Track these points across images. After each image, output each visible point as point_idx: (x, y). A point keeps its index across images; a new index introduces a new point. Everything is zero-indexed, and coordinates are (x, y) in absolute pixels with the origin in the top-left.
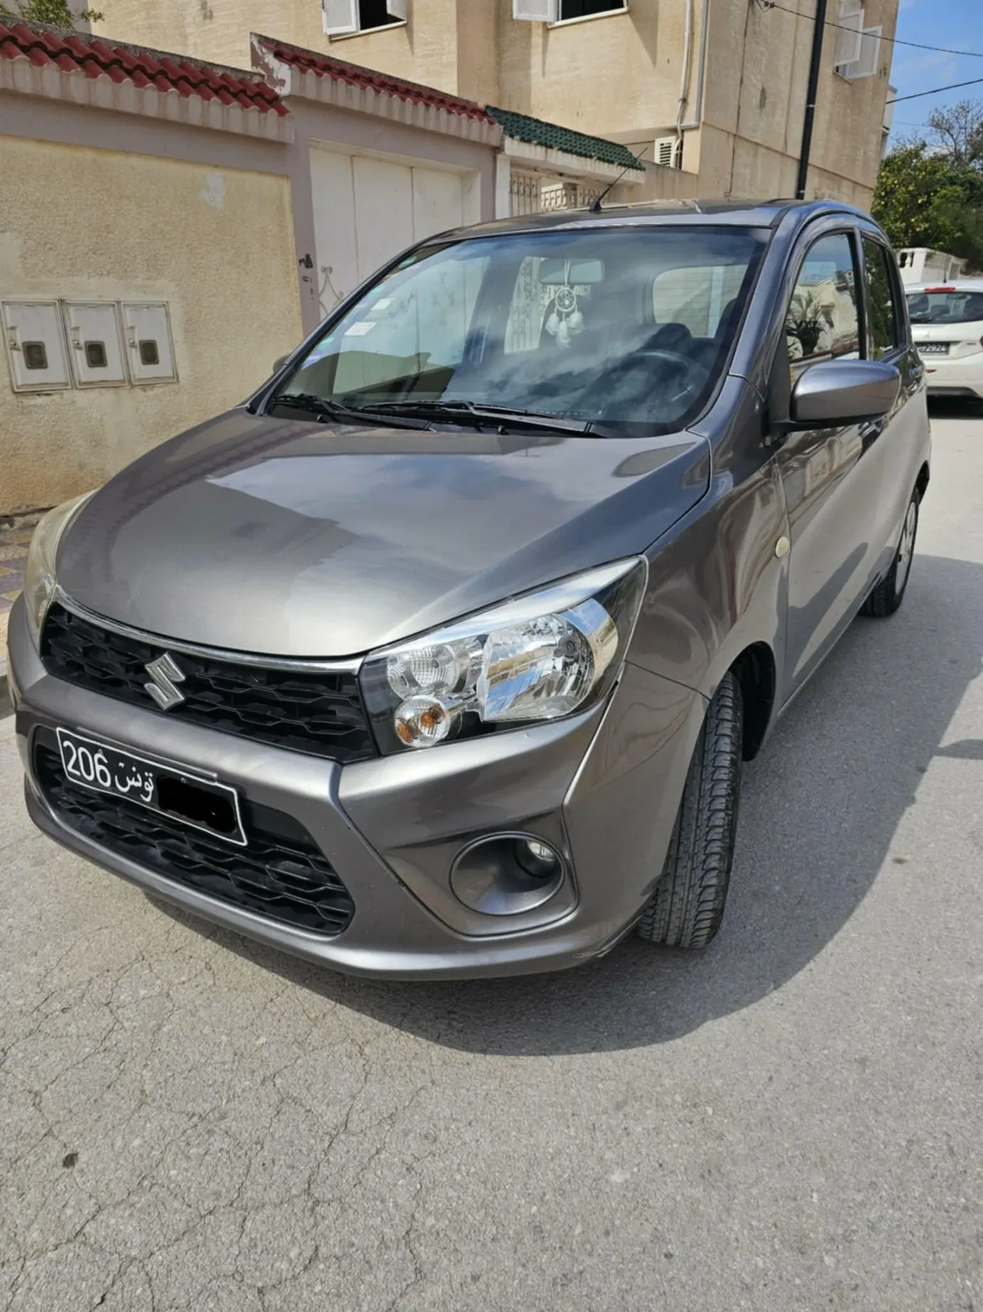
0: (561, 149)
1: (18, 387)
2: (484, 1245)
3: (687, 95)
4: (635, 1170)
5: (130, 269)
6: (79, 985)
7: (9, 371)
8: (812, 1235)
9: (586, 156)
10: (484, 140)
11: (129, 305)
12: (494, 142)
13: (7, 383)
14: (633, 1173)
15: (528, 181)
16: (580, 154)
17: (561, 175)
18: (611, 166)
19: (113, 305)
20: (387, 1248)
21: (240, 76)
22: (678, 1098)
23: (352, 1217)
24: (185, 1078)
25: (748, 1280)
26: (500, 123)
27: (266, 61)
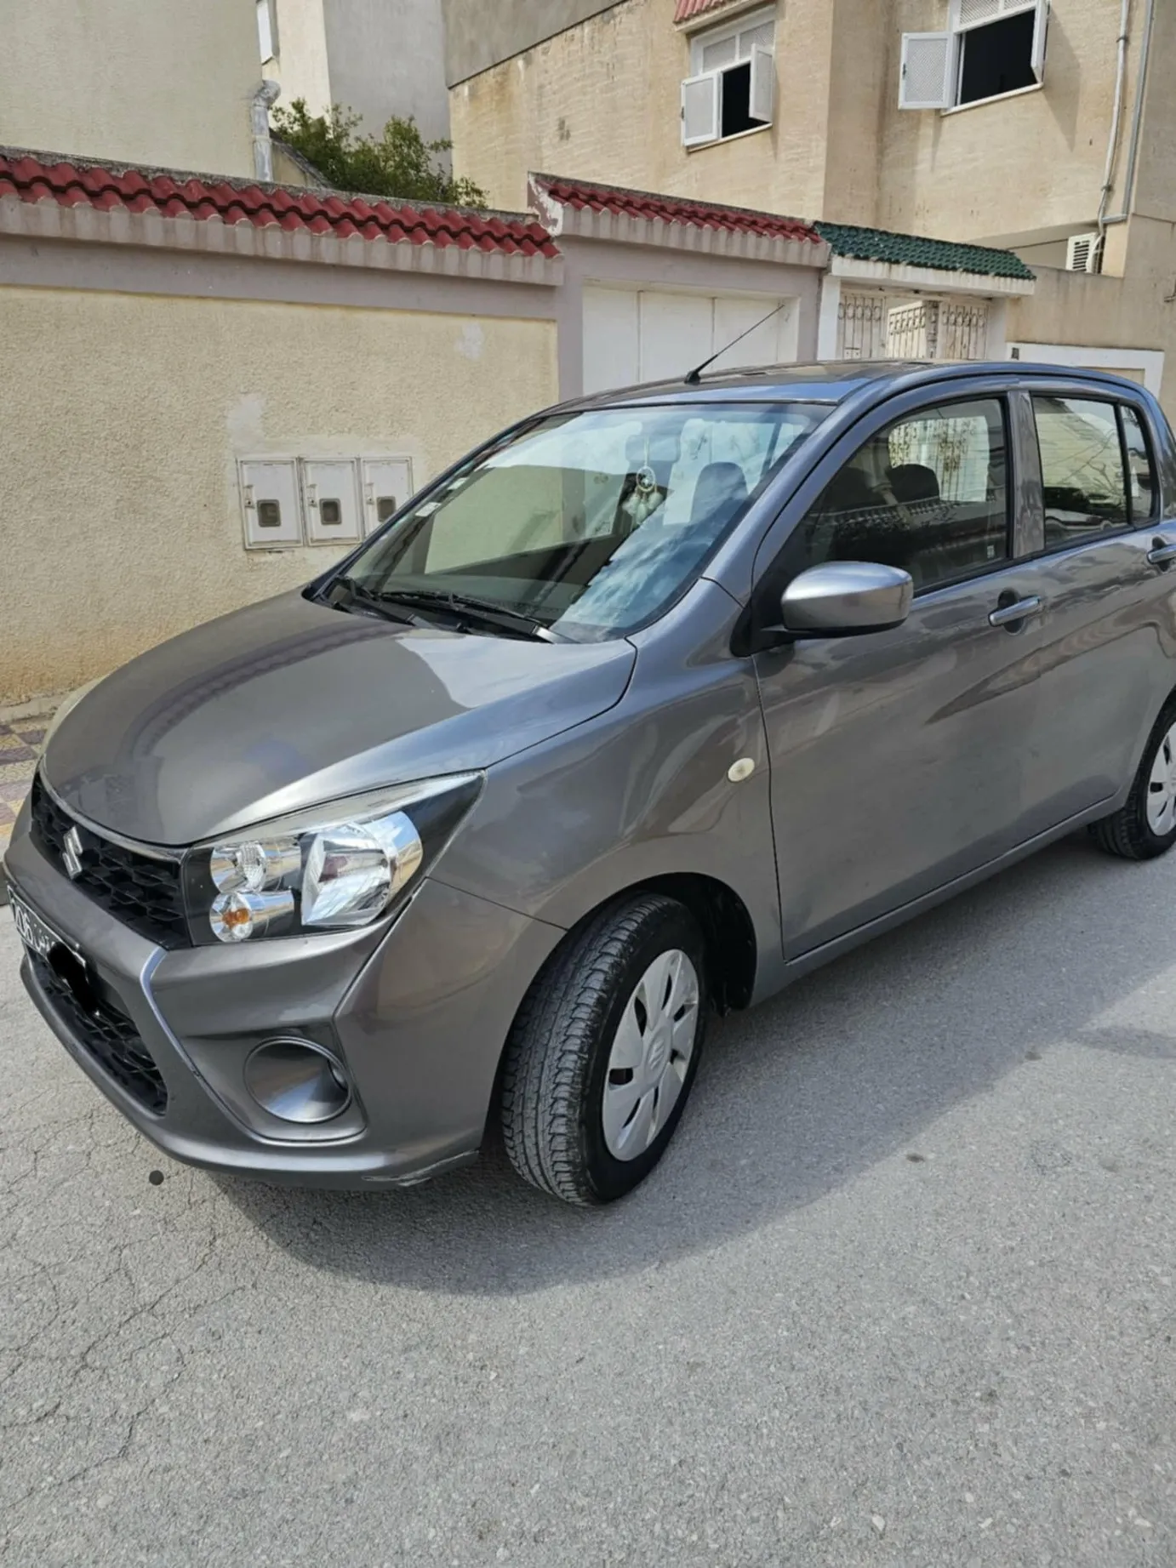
0: (911, 263)
1: (250, 545)
2: (195, 1443)
3: (1113, 182)
4: (378, 1413)
5: (373, 425)
6: (26, 1130)
7: (243, 529)
8: (504, 1524)
9: (946, 268)
10: (805, 262)
11: (369, 462)
12: (818, 263)
13: (239, 540)
14: (373, 1415)
15: (868, 302)
16: (939, 267)
17: (917, 292)
18: (984, 277)
19: (352, 462)
20: (114, 1422)
21: (510, 218)
22: (470, 1356)
23: (104, 1387)
24: (54, 1231)
25: (407, 1545)
26: (829, 240)
27: (541, 200)
